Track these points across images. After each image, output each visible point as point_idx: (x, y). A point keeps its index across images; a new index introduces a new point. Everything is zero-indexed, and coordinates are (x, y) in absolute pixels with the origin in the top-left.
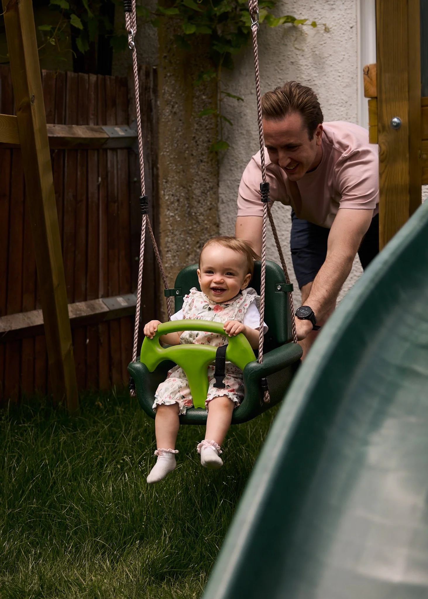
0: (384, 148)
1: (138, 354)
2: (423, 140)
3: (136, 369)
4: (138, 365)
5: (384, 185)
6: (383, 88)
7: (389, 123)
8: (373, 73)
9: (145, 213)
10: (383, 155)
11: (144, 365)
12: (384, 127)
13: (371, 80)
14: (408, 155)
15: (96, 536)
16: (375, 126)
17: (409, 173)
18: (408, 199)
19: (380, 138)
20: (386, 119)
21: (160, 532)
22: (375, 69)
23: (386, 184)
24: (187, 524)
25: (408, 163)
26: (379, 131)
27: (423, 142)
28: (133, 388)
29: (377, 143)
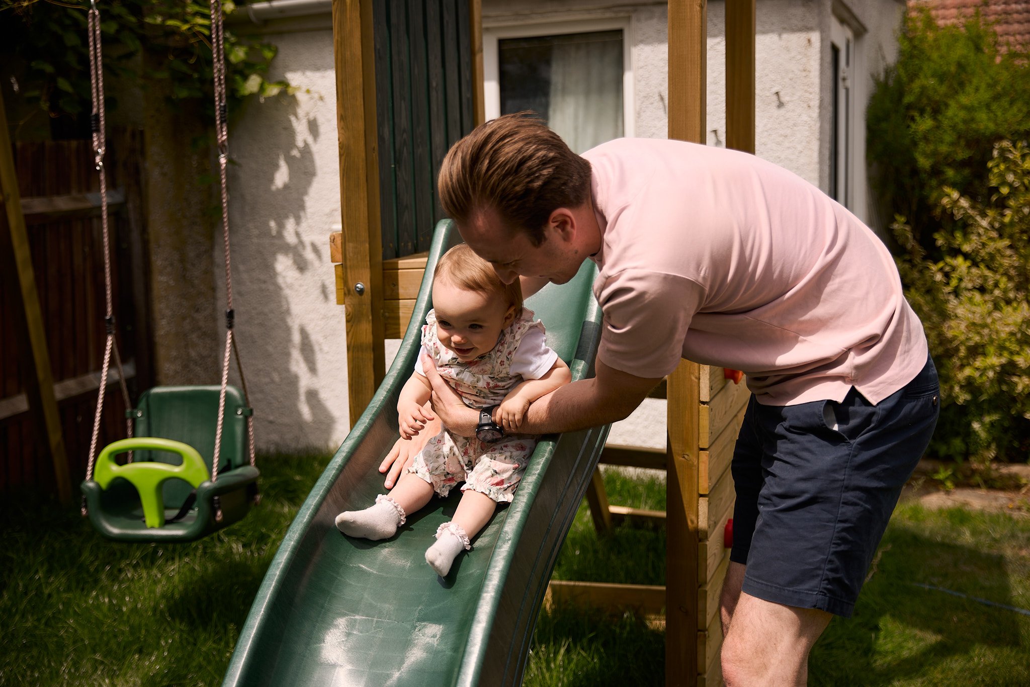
0: (350, 309)
1: (93, 474)
2: (385, 300)
3: (89, 488)
4: (91, 485)
5: (351, 342)
6: (348, 256)
7: (354, 288)
8: (339, 241)
9: (110, 333)
10: (349, 315)
11: (98, 485)
12: (349, 291)
13: (337, 247)
14: (370, 318)
15: (95, 652)
16: (341, 289)
17: (373, 334)
18: (372, 356)
19: (346, 301)
20: (350, 283)
21: (158, 643)
22: (340, 238)
23: (353, 341)
24: (185, 636)
25: (371, 324)
26: (345, 294)
27: (386, 301)
28: (86, 507)
29: (344, 303)
